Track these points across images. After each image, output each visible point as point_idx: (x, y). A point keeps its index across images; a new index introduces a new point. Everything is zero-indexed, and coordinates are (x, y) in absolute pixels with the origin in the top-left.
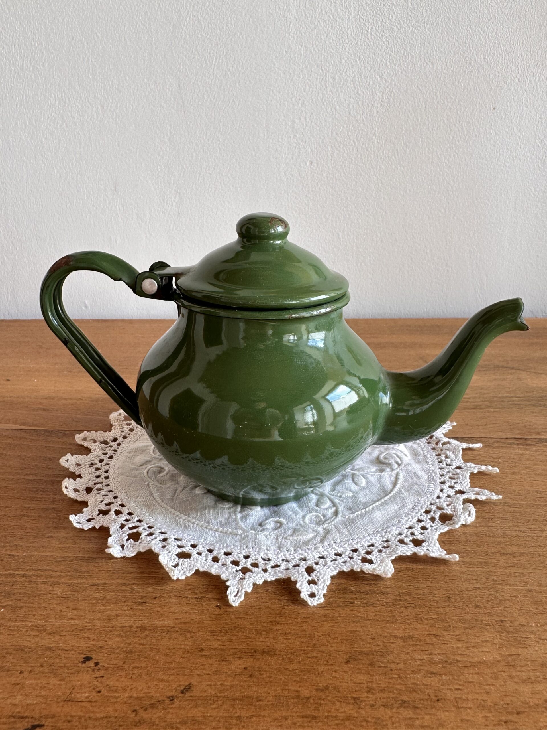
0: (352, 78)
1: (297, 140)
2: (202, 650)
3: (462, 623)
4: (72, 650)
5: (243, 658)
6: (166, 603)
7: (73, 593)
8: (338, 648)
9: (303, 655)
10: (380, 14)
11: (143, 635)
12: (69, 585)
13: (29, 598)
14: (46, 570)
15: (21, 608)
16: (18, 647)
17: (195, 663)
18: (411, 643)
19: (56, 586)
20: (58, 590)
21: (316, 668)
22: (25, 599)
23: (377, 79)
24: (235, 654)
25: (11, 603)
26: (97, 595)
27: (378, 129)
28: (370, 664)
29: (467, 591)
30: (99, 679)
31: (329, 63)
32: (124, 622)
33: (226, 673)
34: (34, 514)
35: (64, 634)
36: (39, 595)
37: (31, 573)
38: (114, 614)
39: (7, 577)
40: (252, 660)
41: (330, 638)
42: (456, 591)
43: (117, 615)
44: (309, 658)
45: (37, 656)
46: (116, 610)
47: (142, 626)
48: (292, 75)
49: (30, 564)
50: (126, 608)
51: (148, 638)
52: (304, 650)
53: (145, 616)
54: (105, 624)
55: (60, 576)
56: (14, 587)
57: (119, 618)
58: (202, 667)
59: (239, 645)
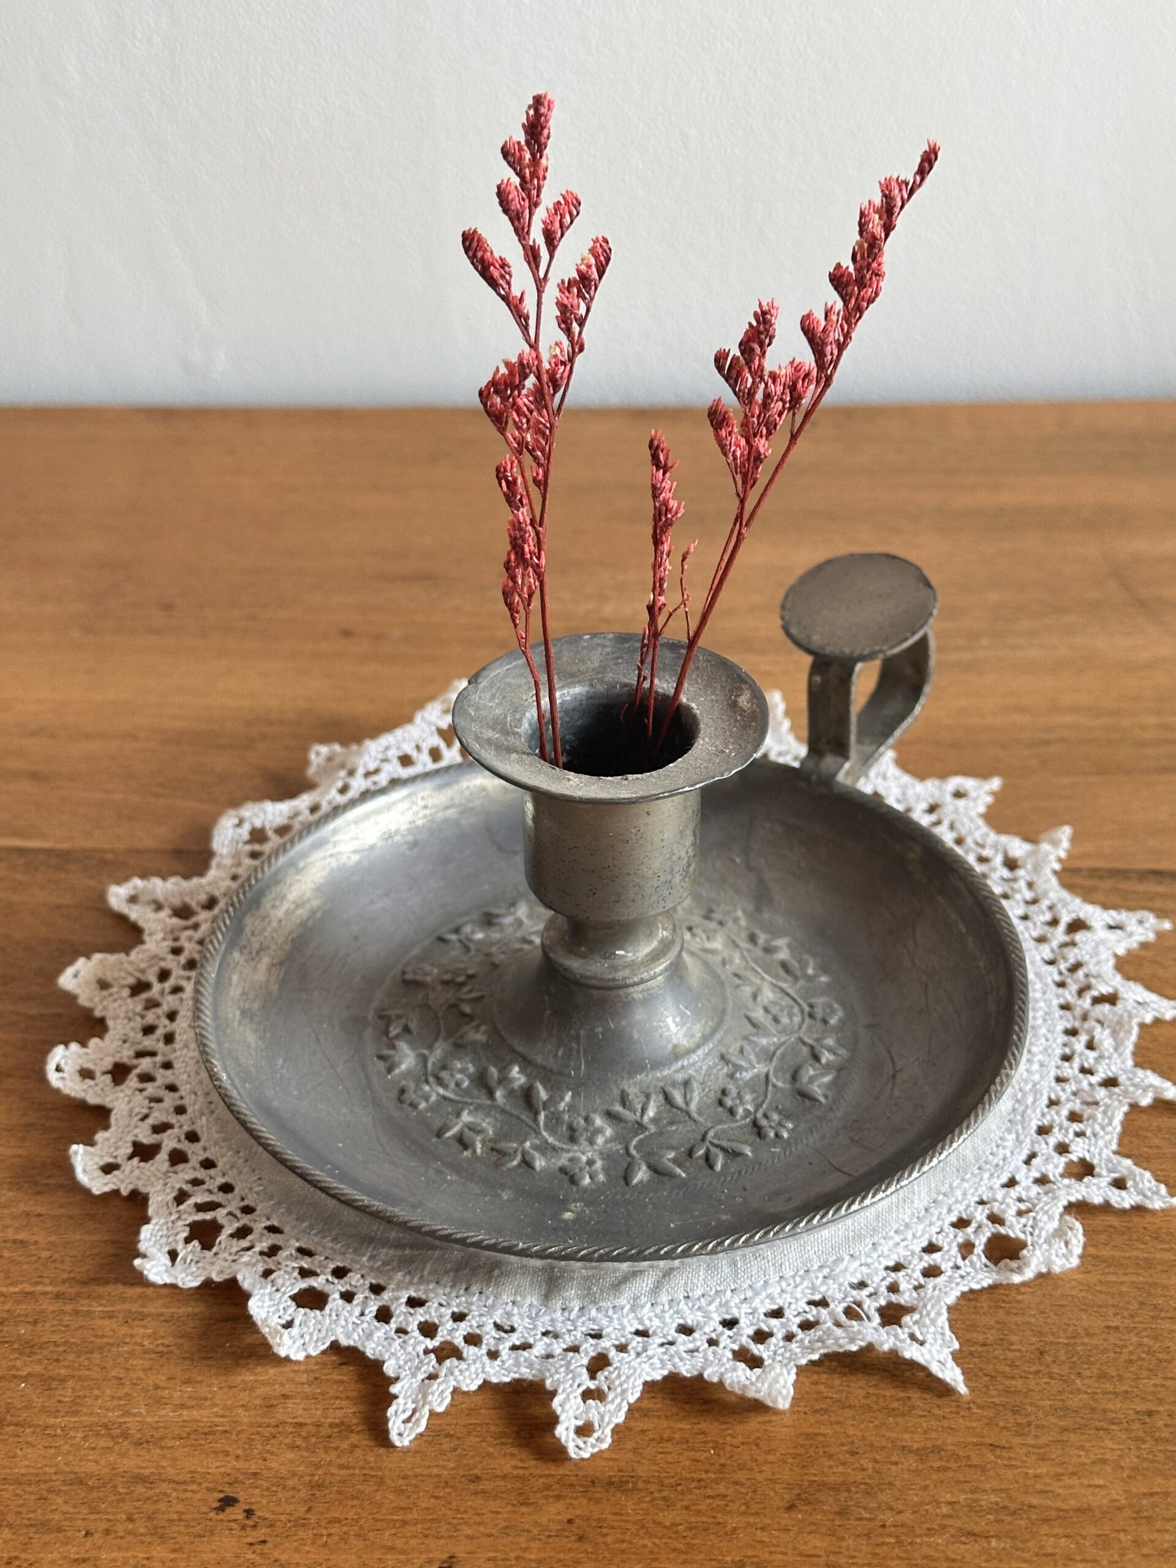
3: (1059, 1417)
4: (193, 1482)
5: (565, 1497)
8: (773, 1473)
9: (697, 1491)
11: (345, 1445)
12: (166, 1321)
13: (79, 1356)
15: (63, 1380)
16: (72, 1476)
17: (462, 1509)
18: (936, 1465)
19: (137, 1322)
20: (145, 1335)
21: (721, 1520)
22: (71, 1357)
24: (548, 1488)
25: (37, 1368)
28: (839, 1513)
29: (1089, 1335)
30: (258, 1547)
32: (300, 1412)
33: (529, 1531)
35: (171, 1443)
36: (101, 1348)
38: (277, 1394)
39: (18, 1302)
40: (584, 1502)
41: (758, 1452)
42: (1061, 1333)
43: (285, 1396)
44: (709, 1497)
45: (118, 1497)
46: (281, 1384)
47: (342, 1423)
51: (359, 1452)
52: (699, 1481)
53: (347, 1398)
54: (259, 1419)
56: (39, 1327)
57: (290, 1404)
58: (478, 1519)
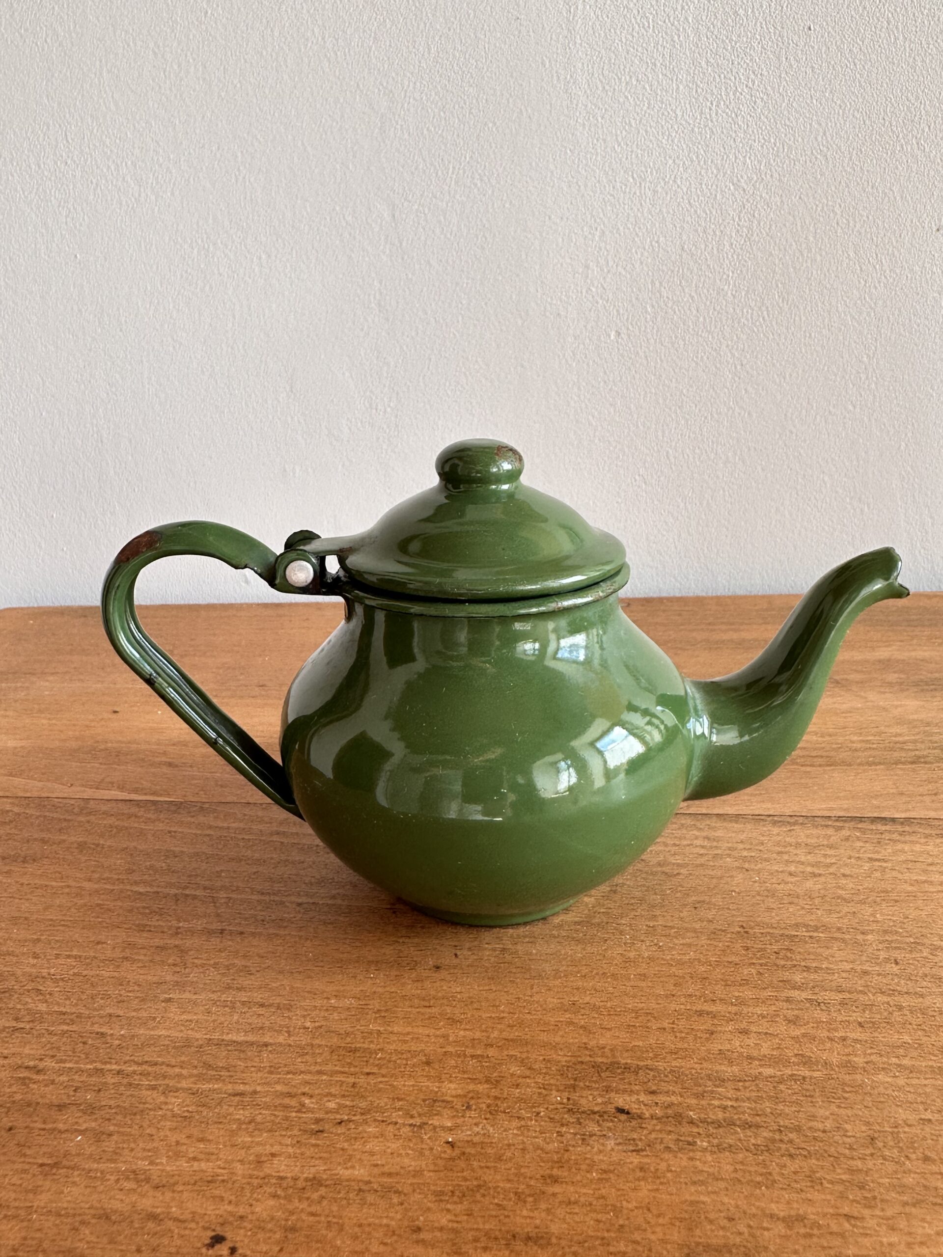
0: (685, 190)
1: (593, 297)
2: (419, 1229)
3: (898, 1193)
4: (193, 1220)
5: (491, 1249)
6: (359, 1133)
7: (200, 1109)
10: (733, 78)
11: (315, 1196)
12: (193, 1094)
13: (125, 1117)
14: (156, 1064)
15: (110, 1135)
16: (100, 1211)
18: (802, 1230)
19: (171, 1094)
20: (175, 1103)
22: (119, 1117)
23: (730, 189)
24: (476, 1240)
25: (93, 1124)
26: (240, 1114)
27: (733, 272)
29: (907, 1125)
31: (646, 167)
32: (283, 1167)
34: (142, 957)
35: (181, 1188)
36: (142, 1111)
37: (131, 1069)
38: (267, 1152)
39: (90, 1075)
41: (650, 1216)
42: (886, 1125)
43: (273, 1155)
45: (133, 1231)
46: (272, 1146)
47: (314, 1178)
48: (582, 187)
49: (130, 1051)
50: (289, 1141)
51: (325, 1203)
52: (603, 1239)
53: (320, 1158)
54: (250, 1172)
55: (180, 1076)
56: (102, 1094)
57: (275, 1161)
59: (484, 1224)
